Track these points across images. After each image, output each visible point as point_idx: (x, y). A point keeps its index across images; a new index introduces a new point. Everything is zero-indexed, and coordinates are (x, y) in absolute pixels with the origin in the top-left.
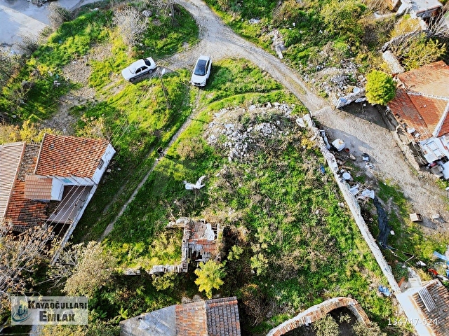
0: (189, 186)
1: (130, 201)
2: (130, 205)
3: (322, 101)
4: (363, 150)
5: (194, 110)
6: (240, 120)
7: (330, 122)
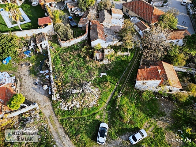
0: (105, 74)
1: (125, 71)
2: (125, 70)
3: (43, 111)
4: (36, 87)
5: (106, 108)
6: (85, 94)
7: (45, 98)
